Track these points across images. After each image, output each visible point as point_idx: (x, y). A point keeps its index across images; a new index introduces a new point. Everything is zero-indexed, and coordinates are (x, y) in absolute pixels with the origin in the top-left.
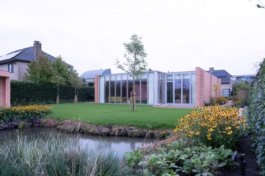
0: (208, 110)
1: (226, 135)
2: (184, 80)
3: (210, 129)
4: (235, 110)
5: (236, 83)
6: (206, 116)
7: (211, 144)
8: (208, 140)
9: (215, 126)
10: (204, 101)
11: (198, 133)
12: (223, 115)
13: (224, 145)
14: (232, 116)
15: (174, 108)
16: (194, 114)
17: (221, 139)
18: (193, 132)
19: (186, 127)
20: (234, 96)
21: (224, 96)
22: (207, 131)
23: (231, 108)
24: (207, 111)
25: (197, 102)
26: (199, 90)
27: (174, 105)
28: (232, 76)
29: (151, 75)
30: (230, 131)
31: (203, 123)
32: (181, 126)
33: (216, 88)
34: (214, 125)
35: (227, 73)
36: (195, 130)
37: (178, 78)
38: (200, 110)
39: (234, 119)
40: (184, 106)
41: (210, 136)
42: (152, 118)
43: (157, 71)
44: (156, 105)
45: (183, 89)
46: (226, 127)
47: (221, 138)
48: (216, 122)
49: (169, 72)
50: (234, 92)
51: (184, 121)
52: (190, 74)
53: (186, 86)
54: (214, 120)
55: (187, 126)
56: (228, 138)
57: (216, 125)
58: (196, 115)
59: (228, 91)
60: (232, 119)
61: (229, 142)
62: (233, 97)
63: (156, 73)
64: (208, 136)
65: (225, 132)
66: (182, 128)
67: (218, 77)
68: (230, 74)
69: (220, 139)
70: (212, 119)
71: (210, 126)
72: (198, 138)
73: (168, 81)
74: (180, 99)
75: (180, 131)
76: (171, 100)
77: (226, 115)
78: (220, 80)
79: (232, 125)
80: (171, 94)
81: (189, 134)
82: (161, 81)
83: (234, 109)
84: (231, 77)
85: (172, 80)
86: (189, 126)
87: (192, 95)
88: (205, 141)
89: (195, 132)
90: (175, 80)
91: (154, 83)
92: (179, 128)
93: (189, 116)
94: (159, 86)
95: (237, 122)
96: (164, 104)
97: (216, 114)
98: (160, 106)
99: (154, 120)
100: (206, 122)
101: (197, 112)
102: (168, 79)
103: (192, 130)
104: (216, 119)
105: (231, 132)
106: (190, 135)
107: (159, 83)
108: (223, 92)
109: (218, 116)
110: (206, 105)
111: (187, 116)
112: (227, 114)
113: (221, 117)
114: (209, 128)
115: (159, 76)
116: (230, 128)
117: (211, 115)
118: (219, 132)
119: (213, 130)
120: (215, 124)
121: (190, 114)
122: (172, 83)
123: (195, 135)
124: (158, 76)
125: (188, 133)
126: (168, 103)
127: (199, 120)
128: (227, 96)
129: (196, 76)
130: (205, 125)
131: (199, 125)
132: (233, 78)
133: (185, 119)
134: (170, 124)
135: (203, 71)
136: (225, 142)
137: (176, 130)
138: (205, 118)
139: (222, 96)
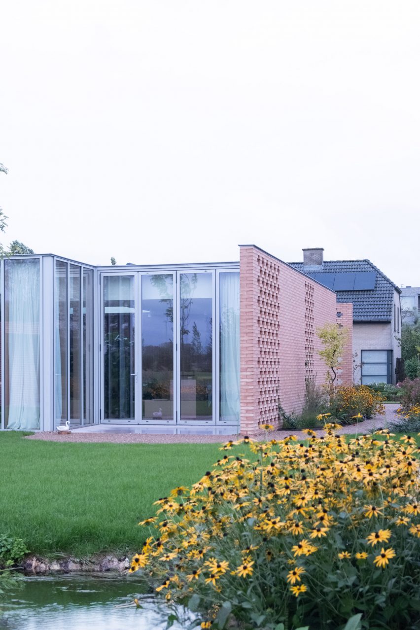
0: (291, 454)
1: (369, 567)
2: (185, 305)
3: (300, 547)
4: (409, 450)
5: (416, 322)
6: (281, 481)
7: (306, 615)
8: (293, 598)
9: (323, 530)
10: (279, 408)
11: (245, 569)
12: (358, 478)
13: (359, 616)
14: (393, 478)
15: (137, 445)
16: (232, 477)
17: (347, 587)
18: (224, 564)
19: (194, 540)
20: (408, 382)
21: (369, 382)
22: (287, 557)
23: (390, 441)
24: (288, 460)
25: (247, 411)
26: (257, 356)
27: (138, 430)
28: (399, 291)
29: (22, 277)
30: (383, 551)
31: (268, 515)
32: (171, 534)
33: (328, 347)
34: (317, 524)
35: (381, 274)
36: (232, 552)
37: (155, 293)
38: (259, 456)
39: (402, 495)
40: (189, 434)
41: (302, 576)
42: (26, 498)
43: (52, 256)
44: (48, 427)
45: (185, 349)
46: (371, 531)
47: (350, 583)
48: (325, 511)
49: (113, 262)
50: (407, 362)
51: (181, 512)
52: (215, 273)
53: (196, 333)
54: (320, 501)
55: (196, 535)
56: (379, 580)
57: (326, 522)
58: (240, 478)
59: (383, 357)
60: (396, 491)
61: (381, 600)
62: (405, 387)
63: (48, 265)
64: (292, 579)
65: (365, 555)
66: (174, 547)
67: (342, 294)
68: (392, 280)
69: (342, 589)
70: (309, 496)
71: (300, 530)
72: (245, 591)
73: (111, 310)
74: (169, 397)
75: (163, 564)
76: (122, 401)
77: (368, 478)
78: (348, 309)
79: (393, 520)
80: (122, 372)
81: (207, 575)
82: (76, 305)
83: (403, 449)
84: (396, 294)
85: (128, 303)
86: (205, 536)
87: (226, 374)
88: (278, 602)
89: (233, 565)
90: (145, 305)
91: (36, 319)
92: (161, 549)
93: (207, 484)
94: (61, 331)
95: (415, 507)
96: (92, 423)
97: (328, 473)
98: (69, 433)
99: (37, 512)
100: (282, 513)
101: (242, 466)
102: (111, 298)
103: (222, 552)
104: (327, 496)
105: (390, 554)
106: (208, 581)
107: (62, 318)
108: (362, 363)
109: (335, 481)
110: (288, 426)
111: (197, 485)
112: (374, 470)
113: (348, 483)
114: (297, 539)
115: (63, 282)
116: (385, 535)
117: (304, 478)
118: (341, 556)
119: (313, 549)
120: (322, 519)
121: (211, 478)
122: (128, 318)
123: (234, 578)
124: (61, 279)
125: (199, 572)
126: (107, 416)
127: (253, 504)
128: (378, 382)
129: (242, 287)
130: (277, 526)
131: (251, 530)
132: (403, 301)
133: (188, 500)
134: (117, 525)
135: (274, 262)
136: (364, 600)
137: (142, 558)
138: (278, 492)
139: (357, 382)
